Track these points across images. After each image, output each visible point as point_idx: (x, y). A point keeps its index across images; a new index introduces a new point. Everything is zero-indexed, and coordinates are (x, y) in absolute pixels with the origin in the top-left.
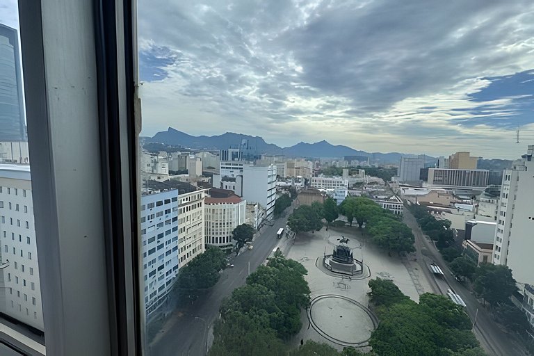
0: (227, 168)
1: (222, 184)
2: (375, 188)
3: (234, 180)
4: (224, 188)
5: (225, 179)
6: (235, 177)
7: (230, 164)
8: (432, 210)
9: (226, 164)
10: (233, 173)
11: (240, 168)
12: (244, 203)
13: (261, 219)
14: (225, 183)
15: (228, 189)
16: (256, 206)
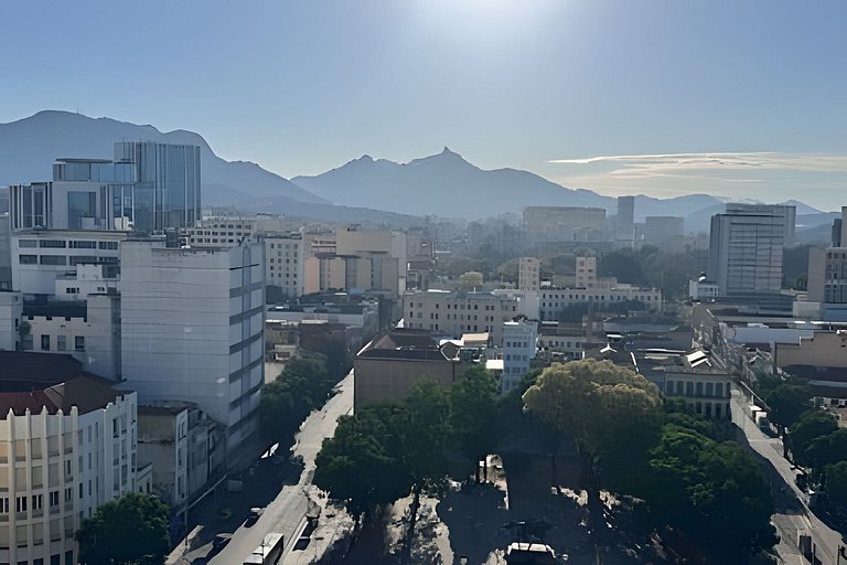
0: (45, 260)
1: (23, 330)
2: (635, 321)
3: (77, 310)
4: (37, 347)
5: (40, 305)
6: (82, 296)
7: (62, 245)
8: (827, 392)
9: (44, 244)
10: (72, 284)
11: (103, 261)
12: (126, 406)
13: (202, 471)
14: (39, 325)
15: (54, 349)
16: (183, 418)
